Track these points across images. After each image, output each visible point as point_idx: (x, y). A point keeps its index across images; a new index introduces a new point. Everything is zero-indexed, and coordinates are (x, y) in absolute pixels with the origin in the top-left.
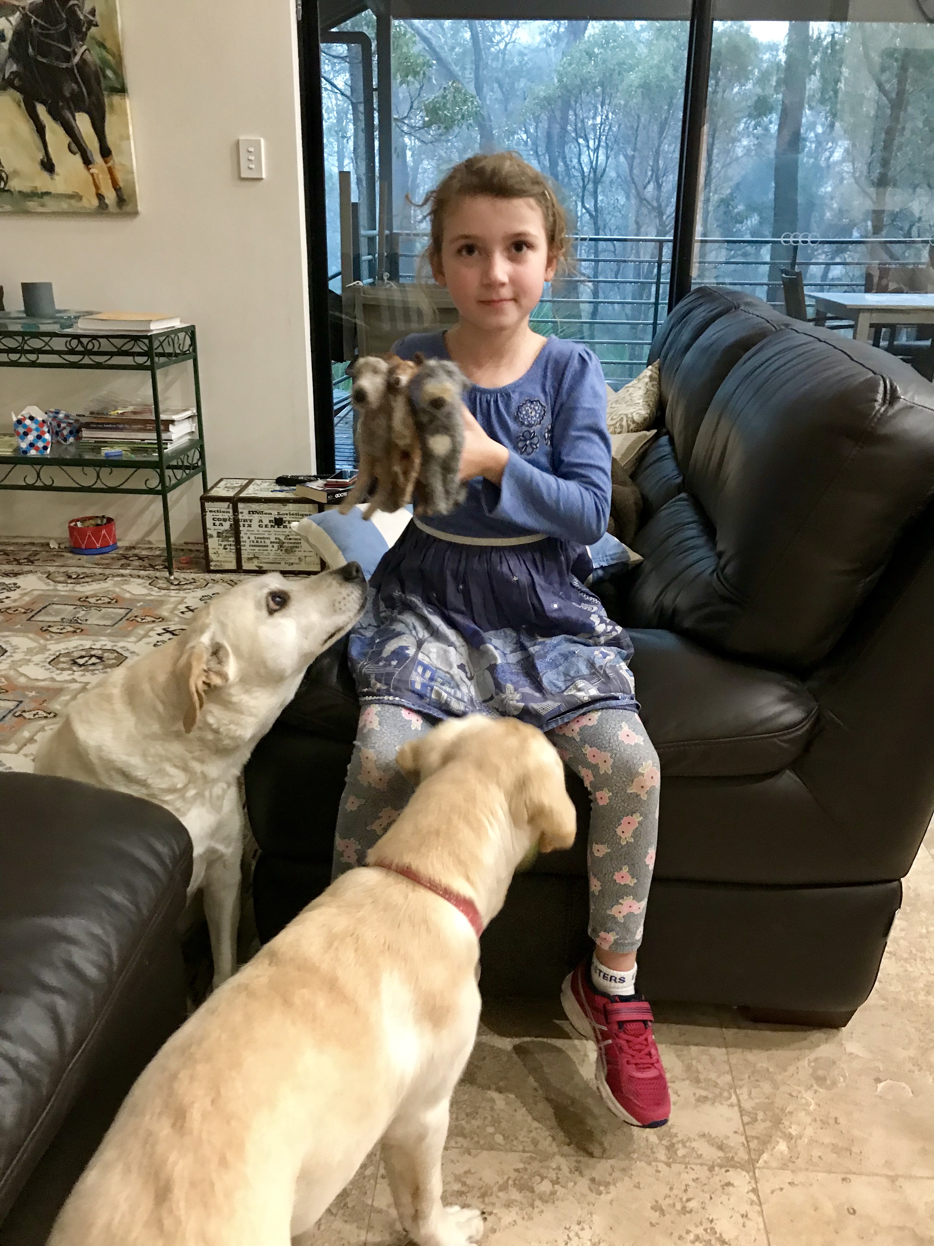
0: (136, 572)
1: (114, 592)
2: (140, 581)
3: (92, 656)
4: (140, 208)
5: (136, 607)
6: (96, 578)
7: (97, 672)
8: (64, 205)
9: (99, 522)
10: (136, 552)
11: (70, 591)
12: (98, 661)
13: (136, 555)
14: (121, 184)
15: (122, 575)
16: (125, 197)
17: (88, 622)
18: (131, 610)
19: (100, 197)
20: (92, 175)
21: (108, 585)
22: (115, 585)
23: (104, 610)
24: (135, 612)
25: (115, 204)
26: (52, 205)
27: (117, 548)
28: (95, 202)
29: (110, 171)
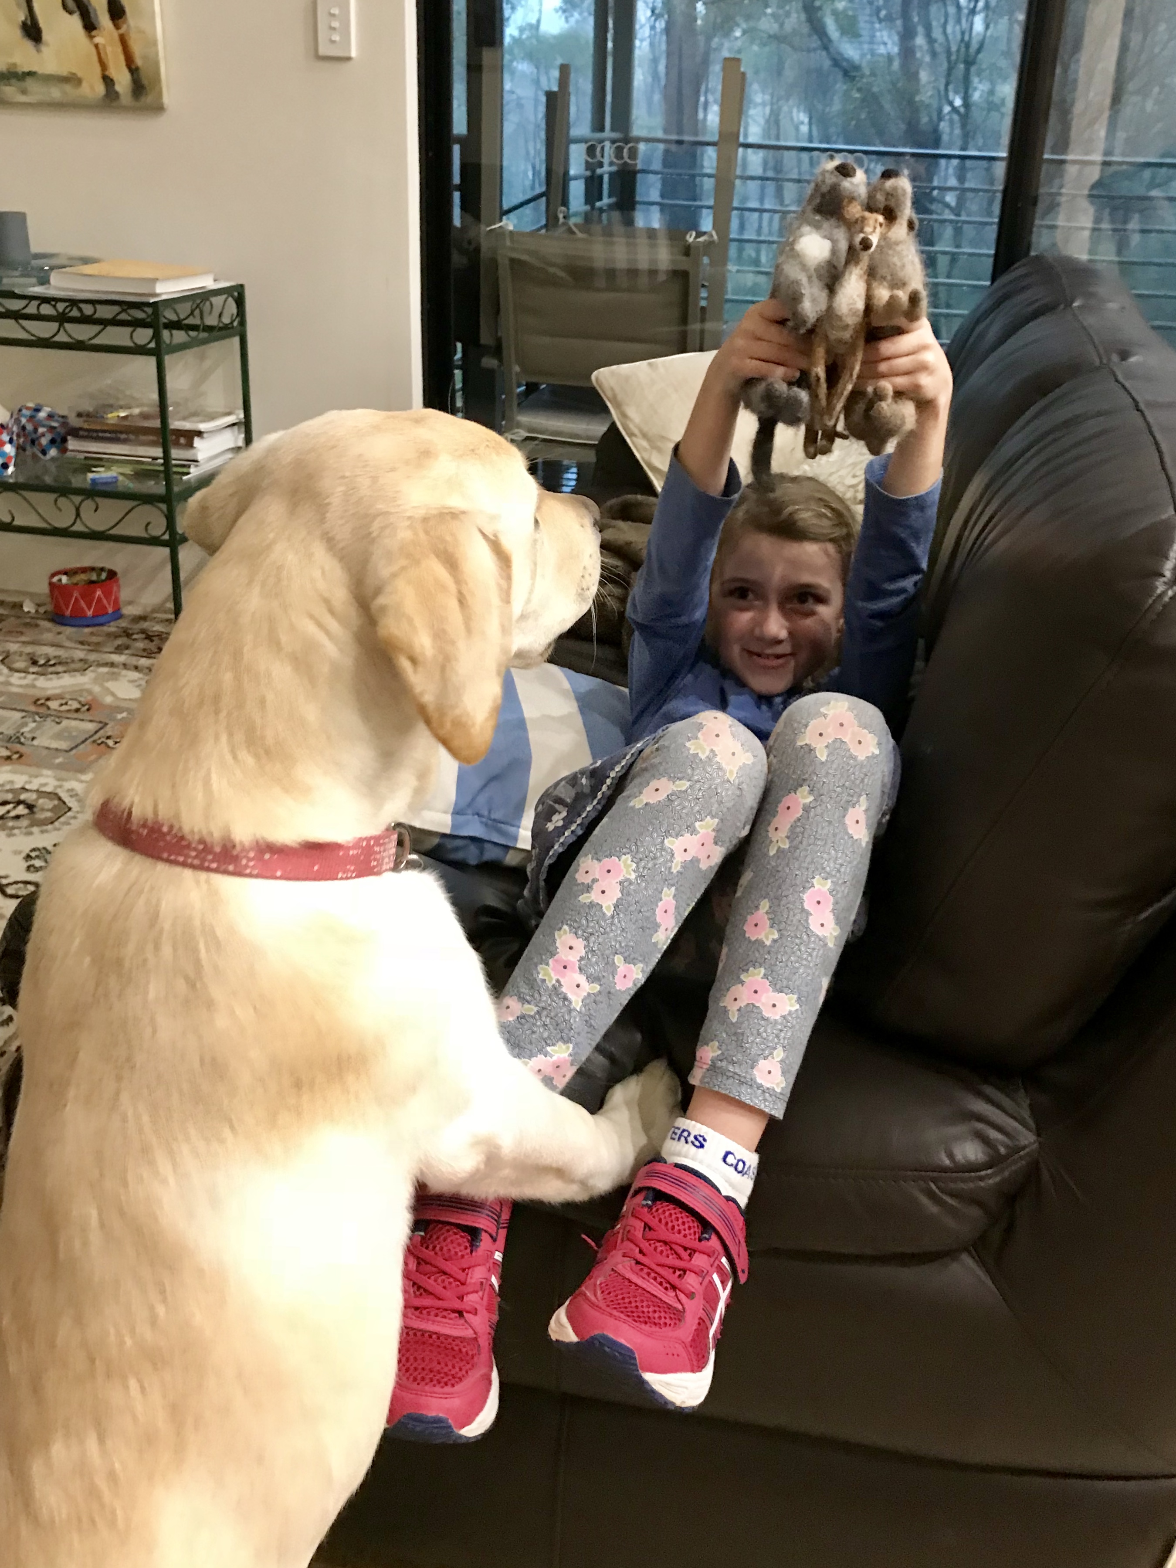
0: (134, 661)
1: (89, 692)
2: (135, 675)
3: (19, 802)
4: (166, 100)
5: (114, 719)
6: (73, 666)
7: (16, 831)
8: (55, 93)
9: (94, 577)
10: (145, 625)
11: (27, 686)
12: (26, 811)
13: (143, 631)
14: (139, 62)
15: (112, 665)
16: (145, 82)
17: (35, 742)
18: (106, 724)
19: (108, 81)
20: (96, 46)
21: (84, 681)
22: (95, 680)
23: (65, 723)
24: (108, 731)
25: (130, 94)
26: (37, 92)
27: (121, 616)
28: (100, 89)
29: (124, 41)
